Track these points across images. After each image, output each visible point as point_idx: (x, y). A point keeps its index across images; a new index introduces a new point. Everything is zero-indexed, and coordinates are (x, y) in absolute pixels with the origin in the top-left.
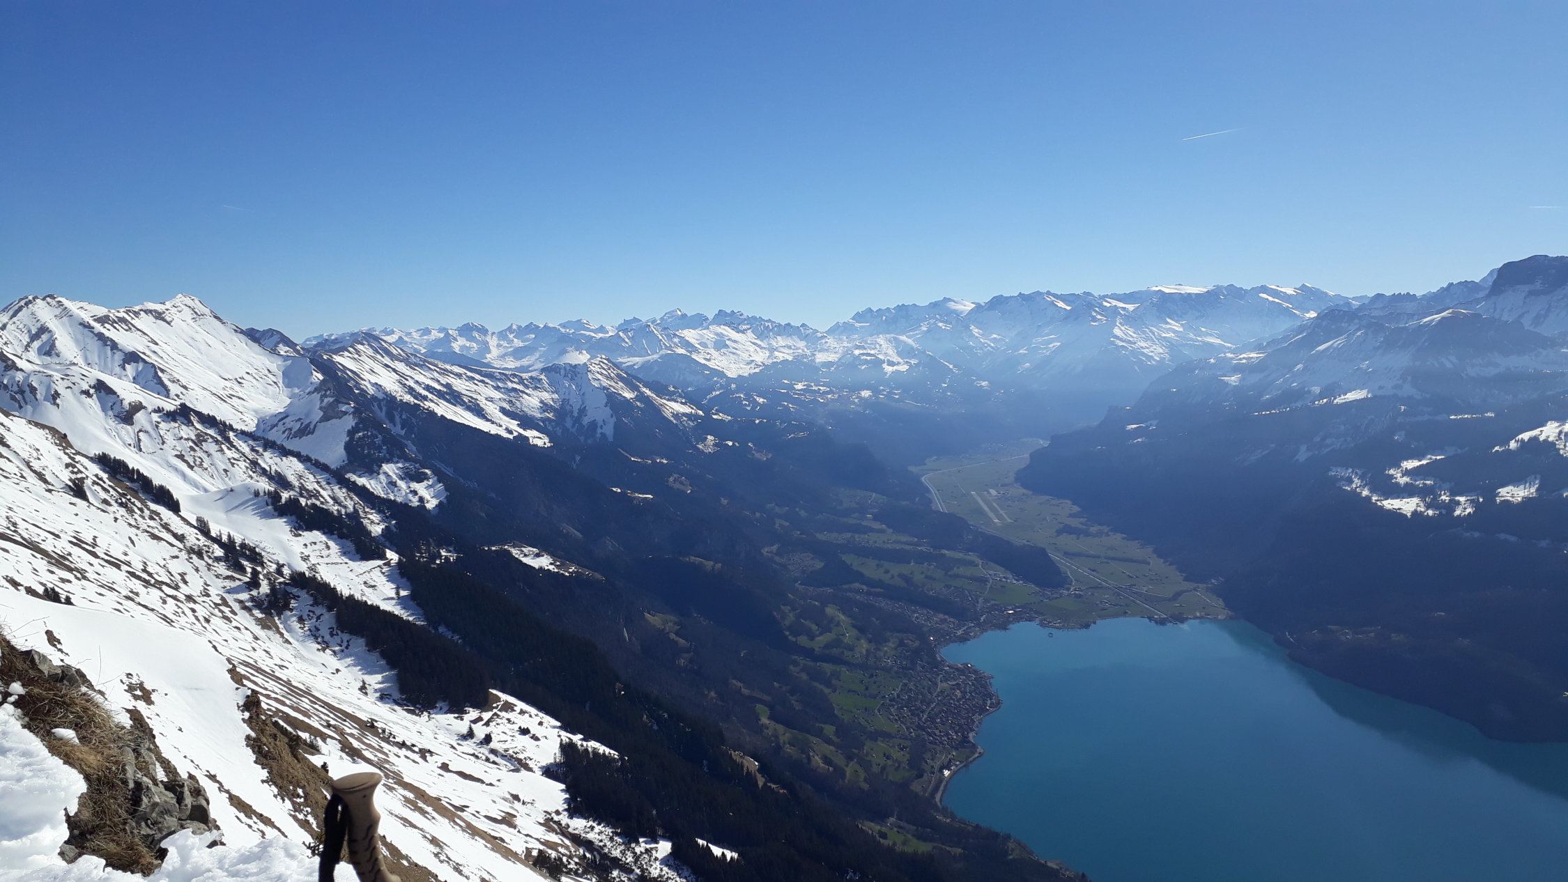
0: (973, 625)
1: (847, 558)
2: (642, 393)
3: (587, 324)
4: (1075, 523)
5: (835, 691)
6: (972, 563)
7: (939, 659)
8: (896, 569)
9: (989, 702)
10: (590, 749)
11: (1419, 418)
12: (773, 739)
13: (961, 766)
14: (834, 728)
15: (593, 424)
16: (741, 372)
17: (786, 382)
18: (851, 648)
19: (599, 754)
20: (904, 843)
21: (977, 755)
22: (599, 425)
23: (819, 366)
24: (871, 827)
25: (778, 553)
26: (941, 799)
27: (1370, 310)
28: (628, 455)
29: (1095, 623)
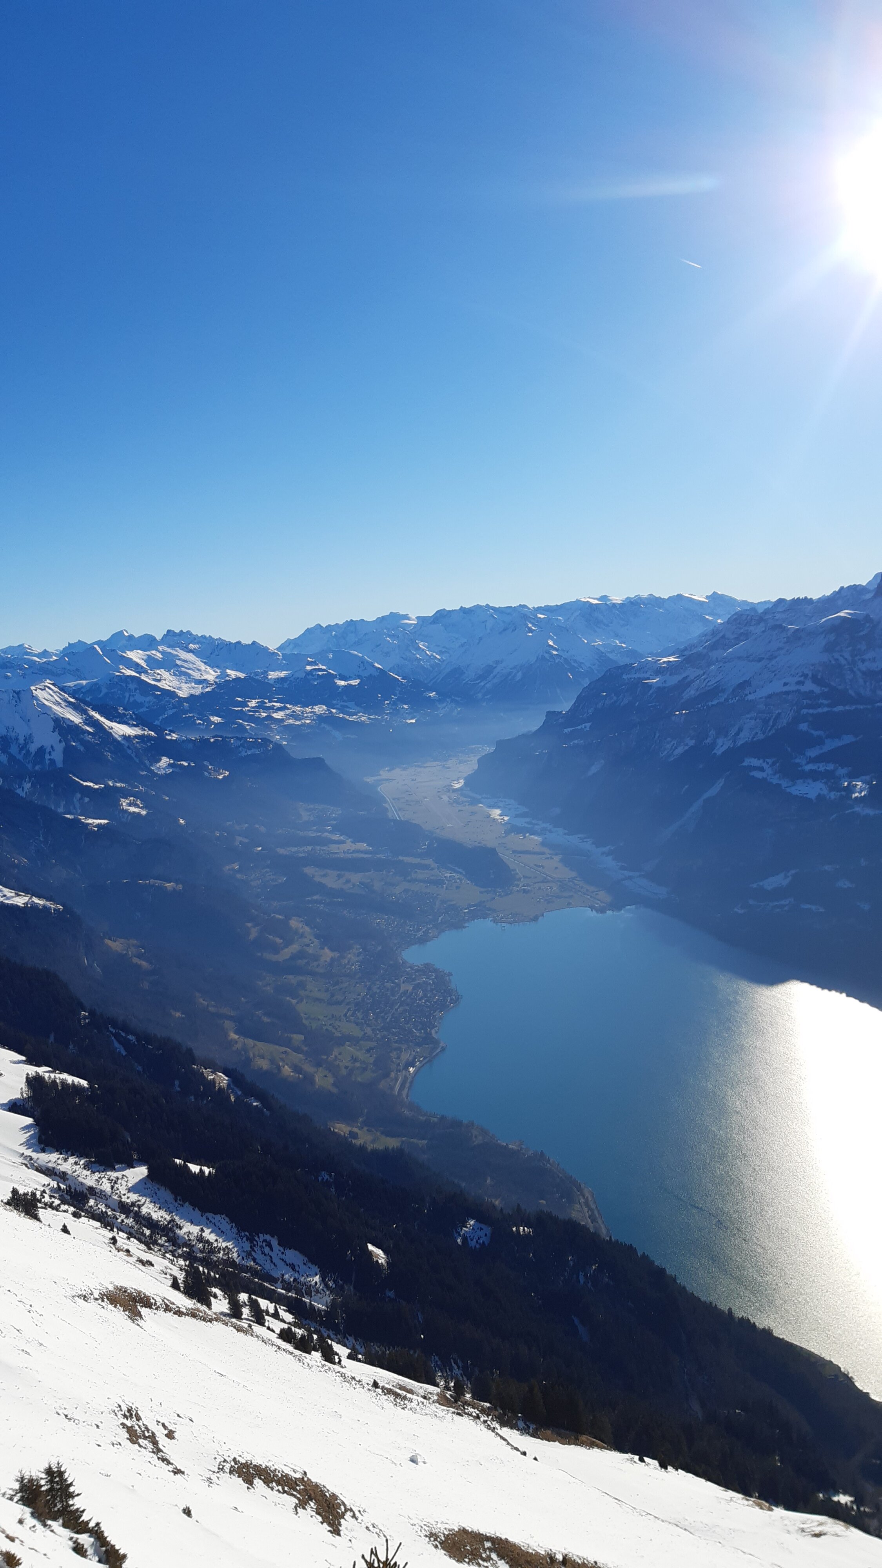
0: (431, 926)
1: (309, 870)
2: (92, 717)
3: (28, 649)
4: (521, 822)
5: (302, 1001)
6: (426, 867)
7: (401, 962)
8: (356, 878)
9: (449, 999)
10: (58, 1081)
11: (820, 710)
12: (243, 1053)
13: (424, 1062)
14: (302, 1037)
15: (41, 751)
16: (192, 692)
17: (239, 699)
18: (316, 958)
19: (68, 1085)
20: (373, 1141)
21: (438, 1050)
22: (47, 751)
23: (271, 682)
24: (341, 1128)
25: (239, 871)
26: (407, 1096)
27: (774, 613)
28: (80, 781)
29: (543, 915)
